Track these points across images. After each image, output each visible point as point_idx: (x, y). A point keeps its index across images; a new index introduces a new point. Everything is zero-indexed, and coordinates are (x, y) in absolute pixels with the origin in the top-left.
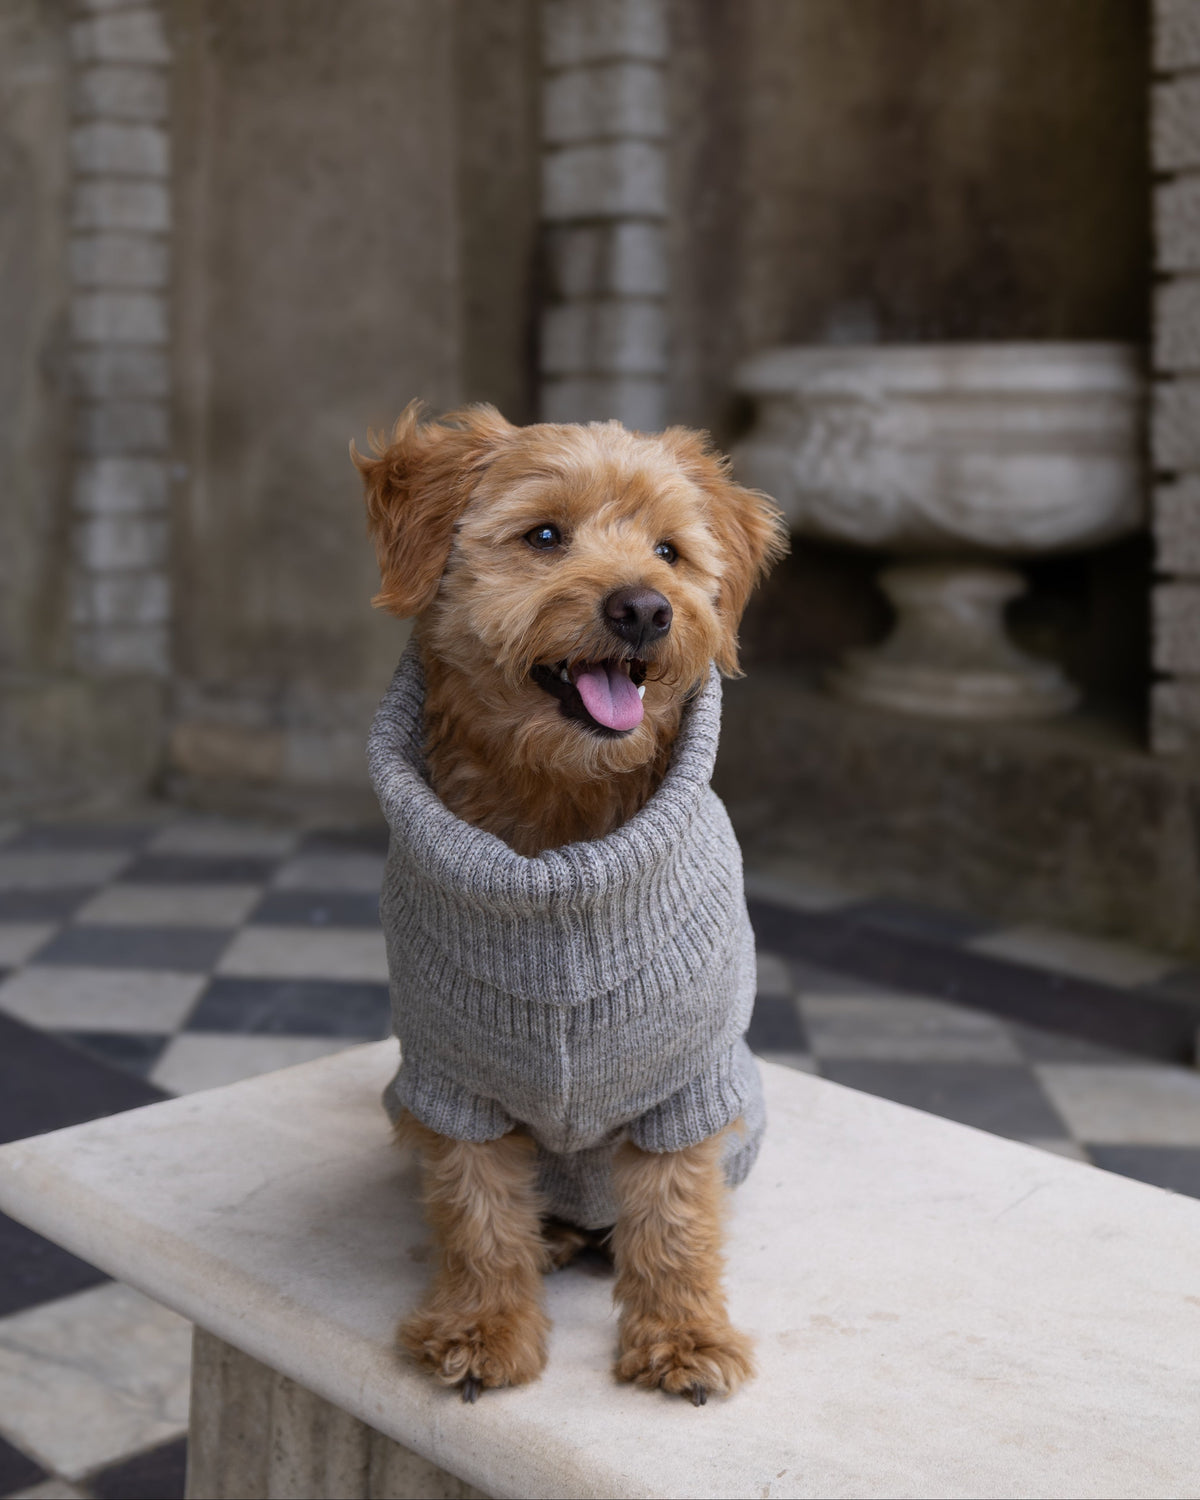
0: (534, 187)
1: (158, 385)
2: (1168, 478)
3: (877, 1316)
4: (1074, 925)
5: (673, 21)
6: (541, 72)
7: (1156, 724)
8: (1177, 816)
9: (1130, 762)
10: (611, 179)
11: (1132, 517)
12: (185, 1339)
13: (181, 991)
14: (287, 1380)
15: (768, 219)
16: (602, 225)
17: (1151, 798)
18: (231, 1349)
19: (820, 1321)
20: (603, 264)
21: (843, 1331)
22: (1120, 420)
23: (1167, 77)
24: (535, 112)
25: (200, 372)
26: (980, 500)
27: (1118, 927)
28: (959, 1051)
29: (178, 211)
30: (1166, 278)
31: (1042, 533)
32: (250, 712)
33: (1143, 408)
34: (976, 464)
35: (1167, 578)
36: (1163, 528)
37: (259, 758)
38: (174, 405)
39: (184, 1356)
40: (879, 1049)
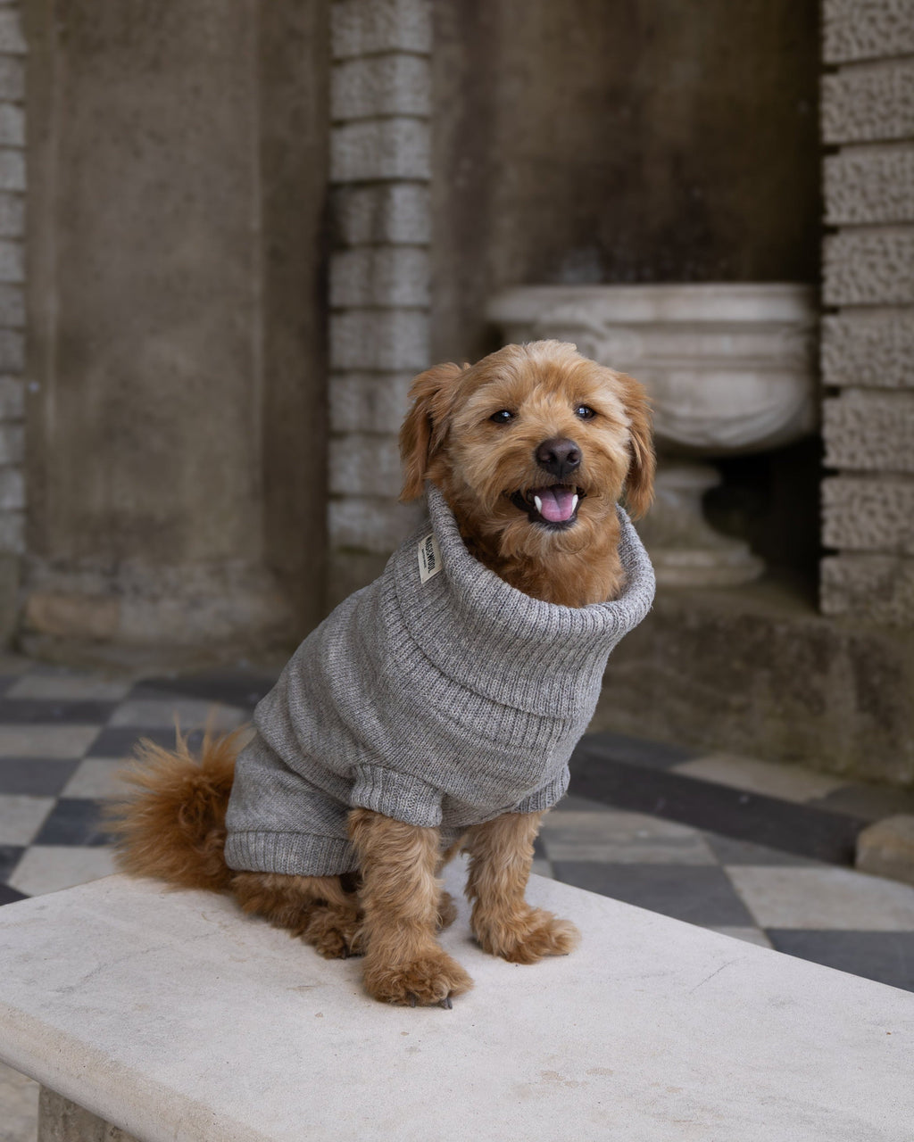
0: (324, 156)
1: (17, 317)
2: (834, 391)
3: (595, 1071)
4: (758, 753)
5: (436, 19)
6: (331, 62)
7: (824, 590)
8: (841, 663)
9: (804, 620)
10: (387, 149)
11: (805, 423)
12: (33, 1095)
13: (37, 810)
14: (116, 1128)
15: (514, 181)
16: (380, 186)
17: (821, 649)
18: (70, 1104)
19: (548, 1075)
20: (379, 218)
21: (567, 1084)
22: (797, 345)
23: (833, 69)
24: (324, 94)
25: (51, 305)
26: (683, 410)
27: (794, 755)
28: (666, 854)
29: (32, 174)
30: (834, 230)
31: (732, 436)
32: (92, 583)
33: (815, 334)
34: (679, 380)
35: (834, 472)
36: (829, 432)
37: (99, 621)
38: (29, 333)
39: (33, 1110)
40: (601, 854)
